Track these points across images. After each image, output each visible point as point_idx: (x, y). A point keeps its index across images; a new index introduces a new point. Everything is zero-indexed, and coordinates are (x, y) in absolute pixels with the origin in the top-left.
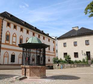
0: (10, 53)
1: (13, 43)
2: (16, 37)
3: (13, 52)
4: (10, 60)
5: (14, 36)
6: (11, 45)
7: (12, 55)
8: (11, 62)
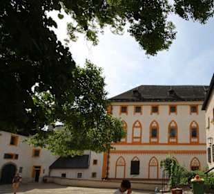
0: (129, 158)
1: (135, 140)
2: (140, 127)
3: (135, 155)
4: (128, 171)
5: (137, 127)
6: (129, 144)
7: (132, 161)
8: (131, 174)
